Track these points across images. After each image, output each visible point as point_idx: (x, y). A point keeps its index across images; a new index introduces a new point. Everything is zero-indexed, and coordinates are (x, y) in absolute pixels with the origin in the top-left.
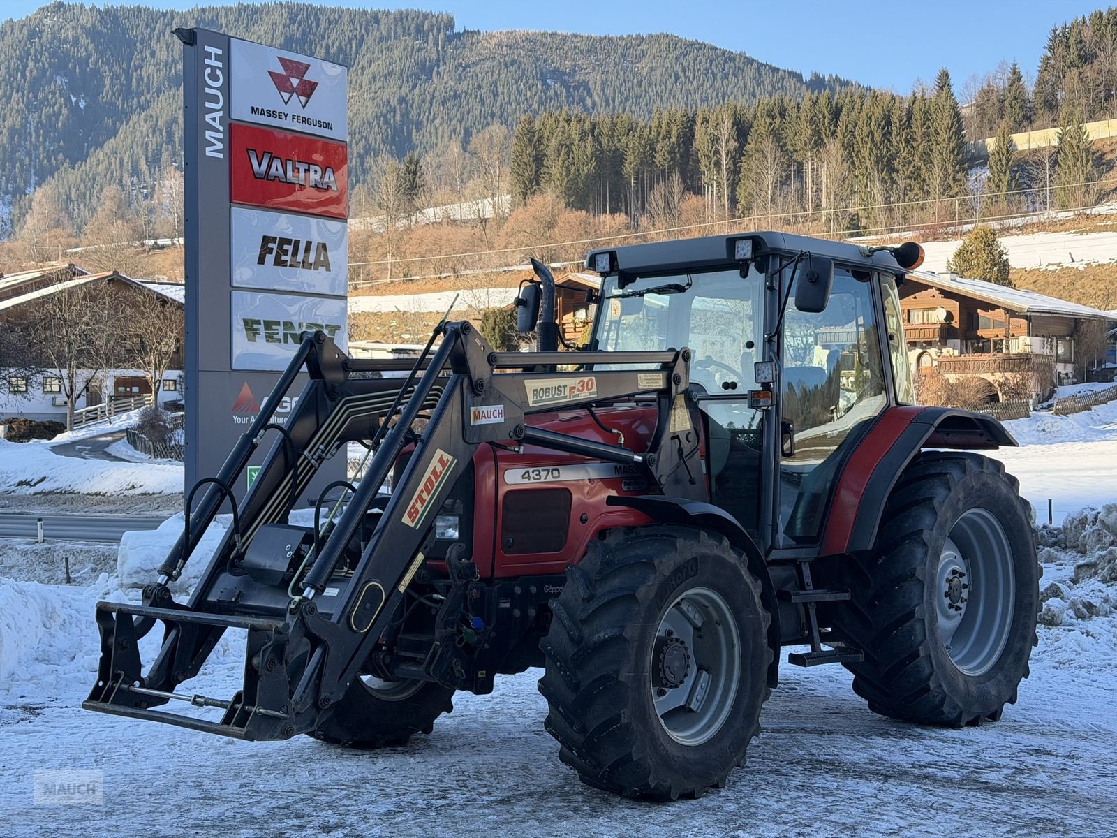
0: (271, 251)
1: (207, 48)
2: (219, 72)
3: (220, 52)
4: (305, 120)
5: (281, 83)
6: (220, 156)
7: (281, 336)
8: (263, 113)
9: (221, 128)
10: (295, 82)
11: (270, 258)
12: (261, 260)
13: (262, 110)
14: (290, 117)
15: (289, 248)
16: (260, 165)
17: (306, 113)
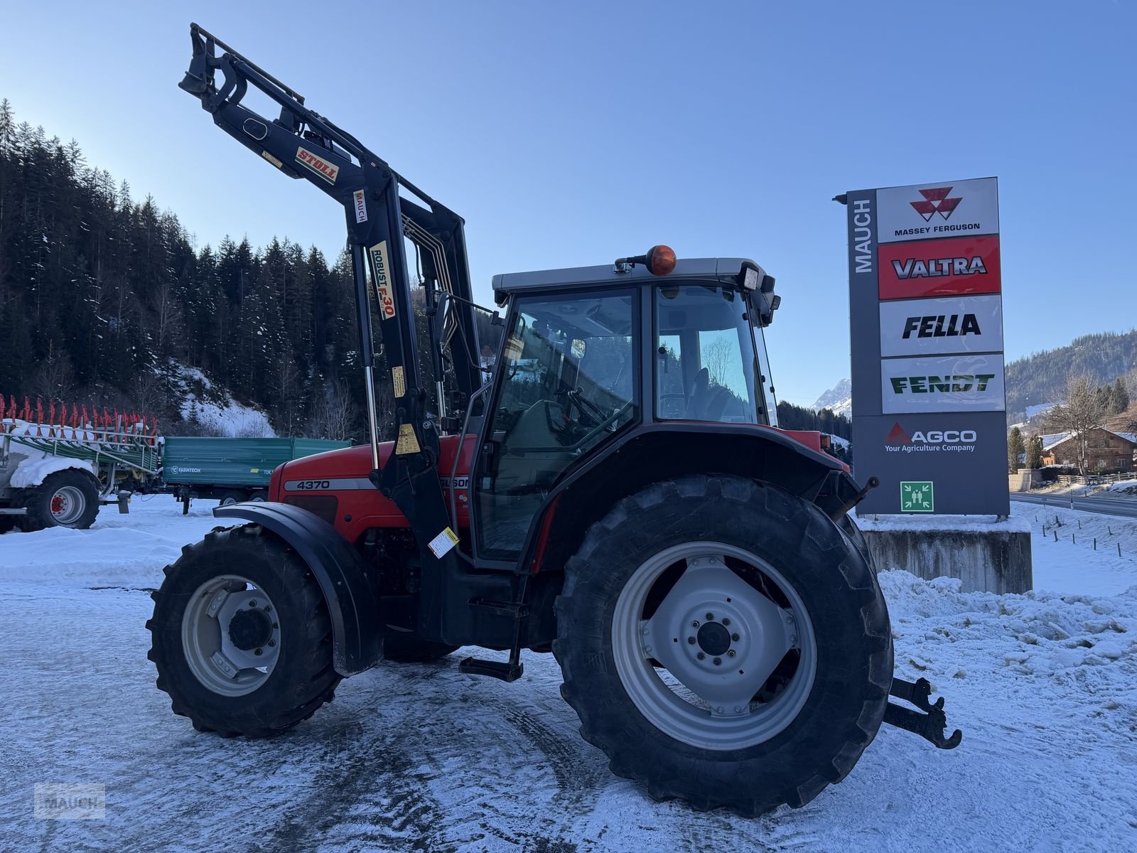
0: (915, 328)
1: (856, 203)
2: (867, 216)
3: (868, 202)
4: (947, 228)
5: (921, 208)
6: (870, 270)
7: (927, 387)
8: (906, 232)
9: (870, 252)
10: (936, 204)
11: (914, 333)
12: (906, 335)
13: (906, 230)
14: (932, 230)
15: (935, 323)
16: (903, 270)
17: (949, 223)
